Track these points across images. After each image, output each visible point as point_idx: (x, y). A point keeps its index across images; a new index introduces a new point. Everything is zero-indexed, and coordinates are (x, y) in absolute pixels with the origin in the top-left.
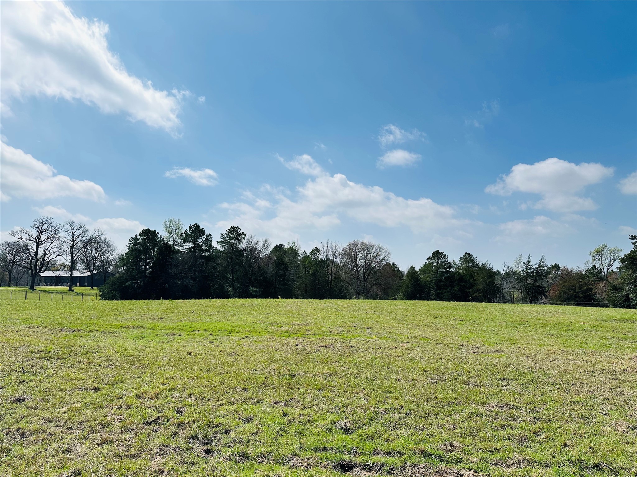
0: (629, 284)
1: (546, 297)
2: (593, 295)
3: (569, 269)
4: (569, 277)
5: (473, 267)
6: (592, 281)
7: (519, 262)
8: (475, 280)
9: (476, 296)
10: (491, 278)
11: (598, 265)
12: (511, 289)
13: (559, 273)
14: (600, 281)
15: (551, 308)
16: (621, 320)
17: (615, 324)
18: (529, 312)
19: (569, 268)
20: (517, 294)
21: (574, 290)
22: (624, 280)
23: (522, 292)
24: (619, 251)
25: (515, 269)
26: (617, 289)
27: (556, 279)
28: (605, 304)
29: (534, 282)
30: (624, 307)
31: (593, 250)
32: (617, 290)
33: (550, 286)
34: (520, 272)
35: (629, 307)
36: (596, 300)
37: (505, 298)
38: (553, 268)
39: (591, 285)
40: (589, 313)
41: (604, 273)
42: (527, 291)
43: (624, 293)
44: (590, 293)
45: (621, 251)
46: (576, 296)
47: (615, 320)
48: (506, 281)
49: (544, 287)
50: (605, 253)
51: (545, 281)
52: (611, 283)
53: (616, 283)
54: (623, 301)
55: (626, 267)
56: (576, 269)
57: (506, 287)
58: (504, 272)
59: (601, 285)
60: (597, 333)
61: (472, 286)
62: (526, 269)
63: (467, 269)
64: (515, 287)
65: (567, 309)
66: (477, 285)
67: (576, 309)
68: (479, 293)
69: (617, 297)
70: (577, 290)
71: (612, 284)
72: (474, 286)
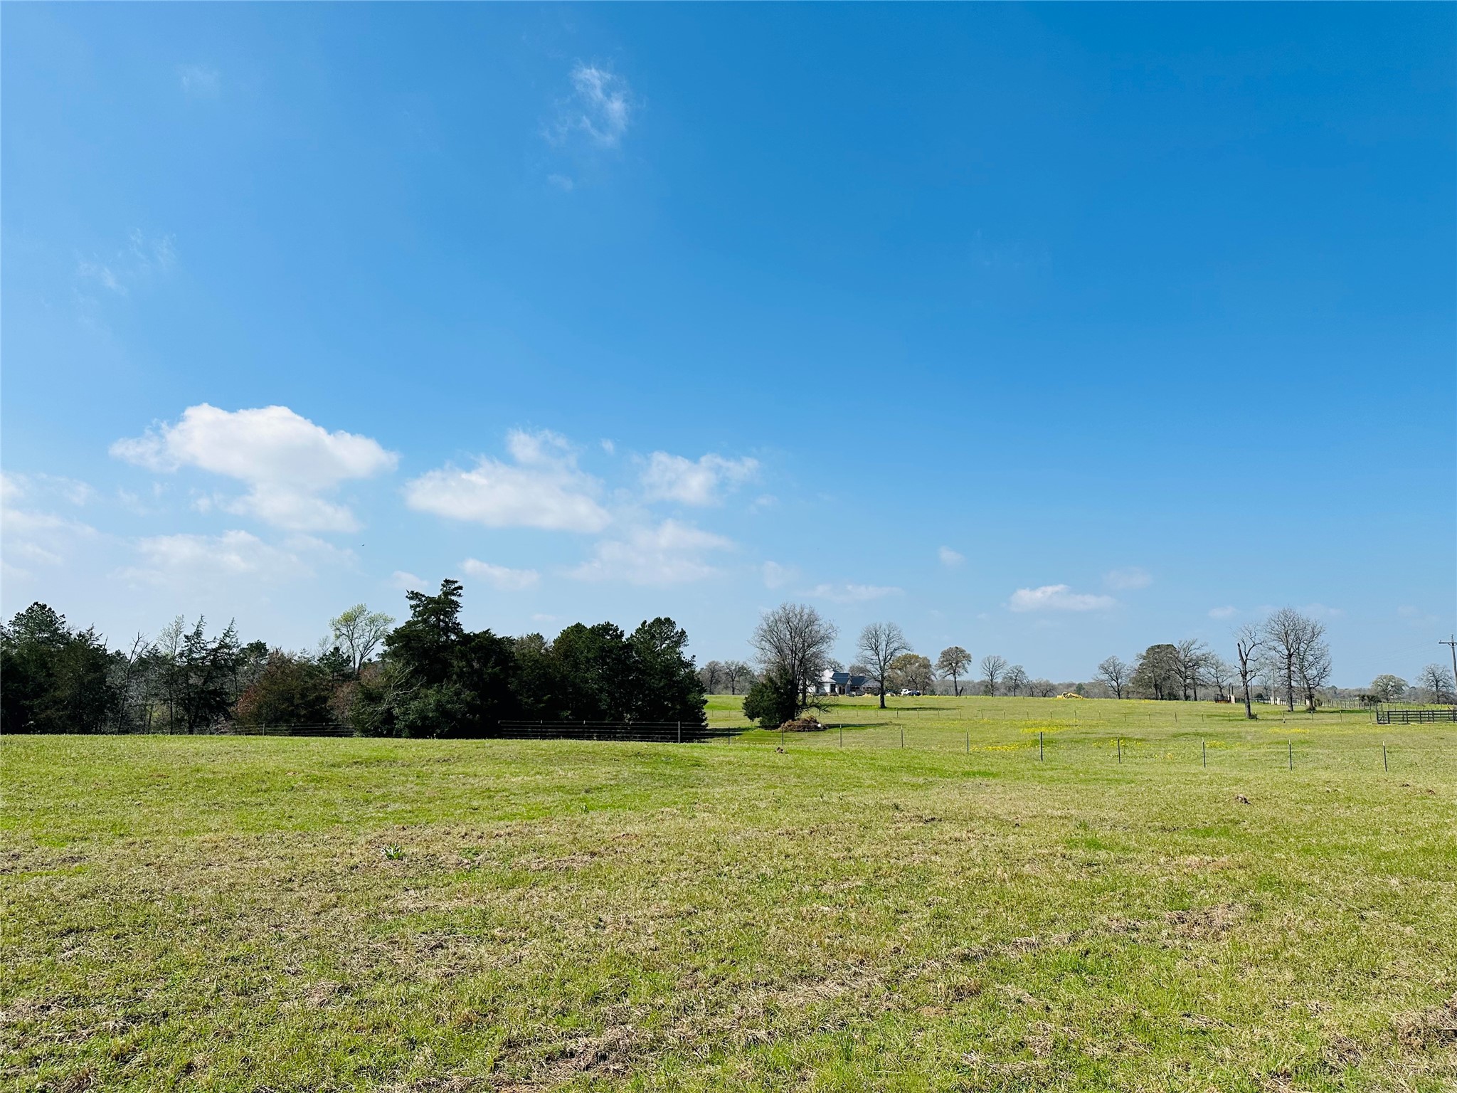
0: (397, 687)
1: (228, 717)
2: (328, 711)
3: (286, 655)
4: (284, 671)
5: (53, 641)
6: (330, 681)
7: (173, 635)
8: (51, 675)
9: (49, 719)
10: (95, 672)
11: (345, 648)
12: (145, 698)
13: (264, 662)
14: (344, 681)
15: (231, 742)
16: (367, 763)
17: (356, 771)
18: (178, 753)
19: (285, 652)
20: (158, 712)
21: (290, 700)
22: (388, 680)
23: (174, 706)
24: (387, 621)
25: (163, 651)
26: (372, 697)
27: (256, 676)
28: (348, 728)
29: (205, 682)
30: (380, 735)
31: (338, 616)
32: (373, 701)
33: (241, 691)
34: (173, 658)
35: (389, 734)
36: (332, 721)
37: (129, 722)
38: (251, 651)
39: (327, 689)
40: (309, 751)
41: (354, 664)
42: (186, 704)
43: (385, 706)
44: (322, 708)
45: (391, 621)
46: (292, 714)
47: (356, 763)
48: (136, 679)
49: (227, 694)
50: (361, 622)
51: (231, 680)
52: (362, 686)
53: (371, 686)
54: (381, 723)
55: (394, 654)
56: (299, 655)
57: (135, 694)
58: (134, 657)
59: (346, 690)
60: (316, 792)
61: (40, 690)
62: (191, 651)
63: (33, 647)
64: (156, 695)
65: (267, 743)
66: (56, 689)
67: (286, 742)
68: (58, 710)
69: (372, 713)
70: (297, 701)
71: (366, 687)
72: (46, 691)
